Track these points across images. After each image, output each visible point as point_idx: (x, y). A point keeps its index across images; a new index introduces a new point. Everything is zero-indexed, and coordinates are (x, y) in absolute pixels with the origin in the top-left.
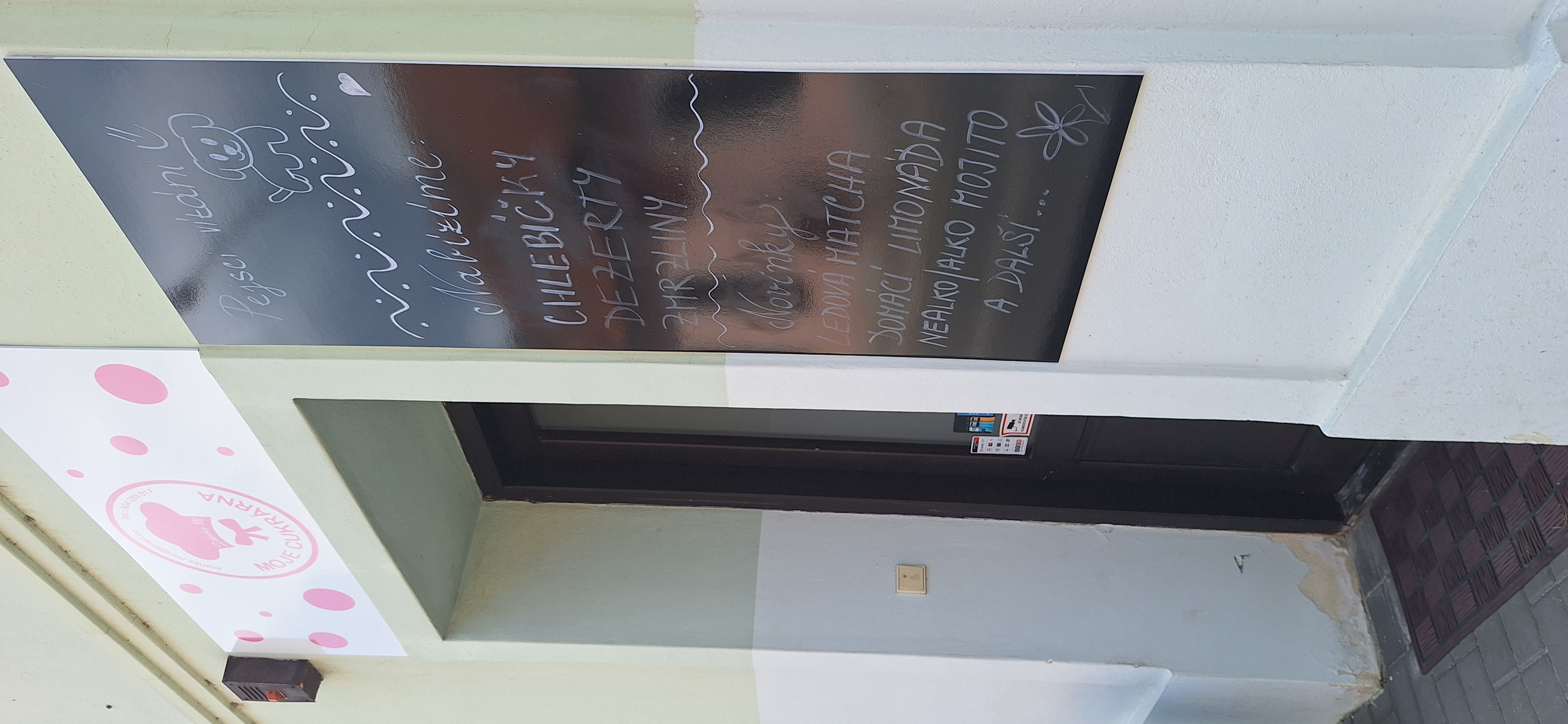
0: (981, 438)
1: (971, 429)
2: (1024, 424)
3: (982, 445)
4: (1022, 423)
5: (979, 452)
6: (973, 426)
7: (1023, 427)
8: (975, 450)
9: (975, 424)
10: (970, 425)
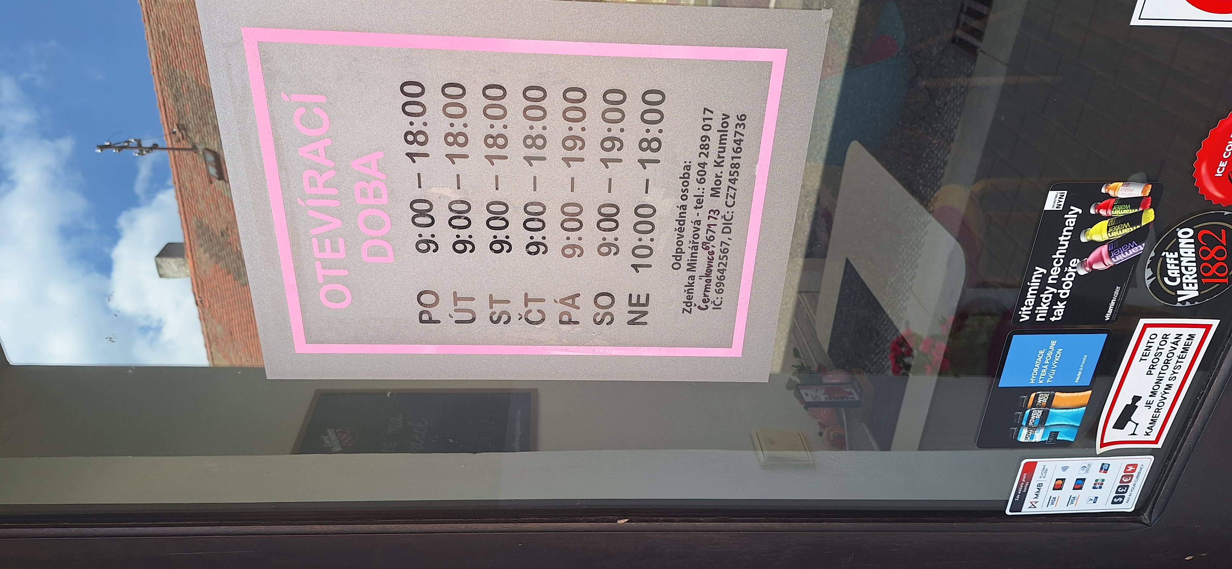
0: (1041, 463)
1: (1022, 438)
2: (1158, 411)
3: (1040, 485)
4: (1154, 407)
5: (1026, 510)
6: (1030, 423)
7: (1153, 421)
8: (1018, 505)
9: (1037, 414)
10: (1024, 423)
